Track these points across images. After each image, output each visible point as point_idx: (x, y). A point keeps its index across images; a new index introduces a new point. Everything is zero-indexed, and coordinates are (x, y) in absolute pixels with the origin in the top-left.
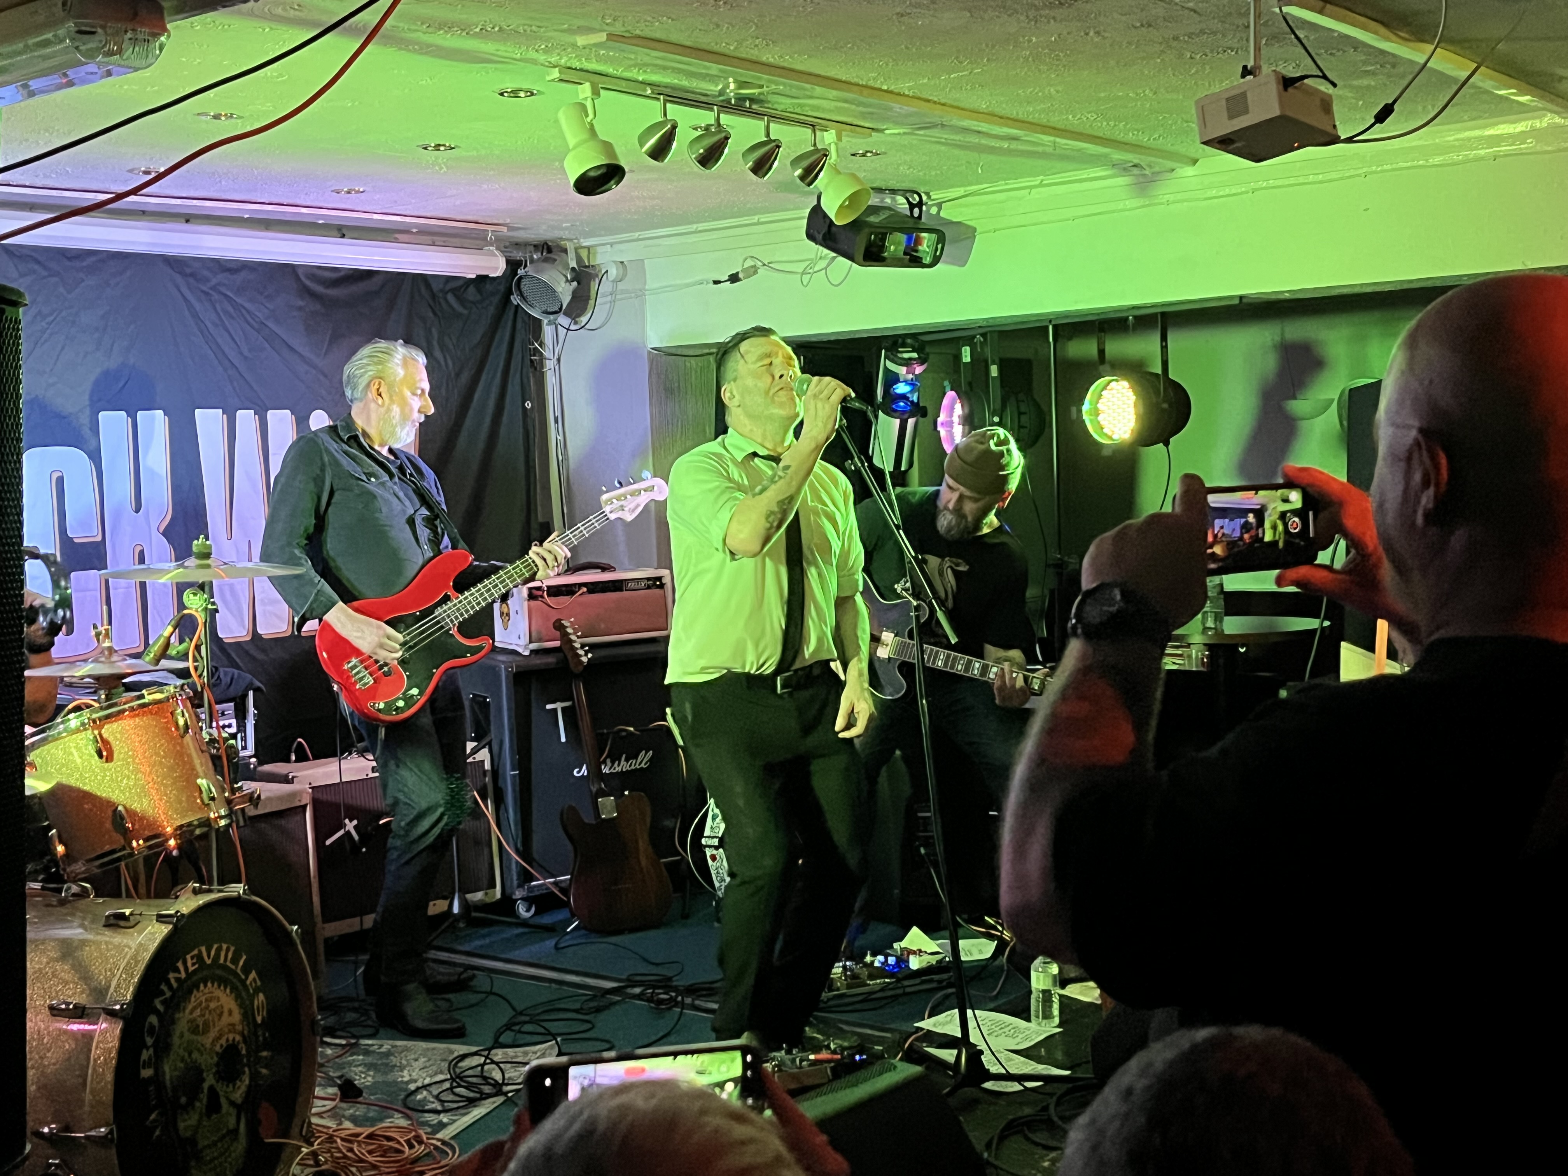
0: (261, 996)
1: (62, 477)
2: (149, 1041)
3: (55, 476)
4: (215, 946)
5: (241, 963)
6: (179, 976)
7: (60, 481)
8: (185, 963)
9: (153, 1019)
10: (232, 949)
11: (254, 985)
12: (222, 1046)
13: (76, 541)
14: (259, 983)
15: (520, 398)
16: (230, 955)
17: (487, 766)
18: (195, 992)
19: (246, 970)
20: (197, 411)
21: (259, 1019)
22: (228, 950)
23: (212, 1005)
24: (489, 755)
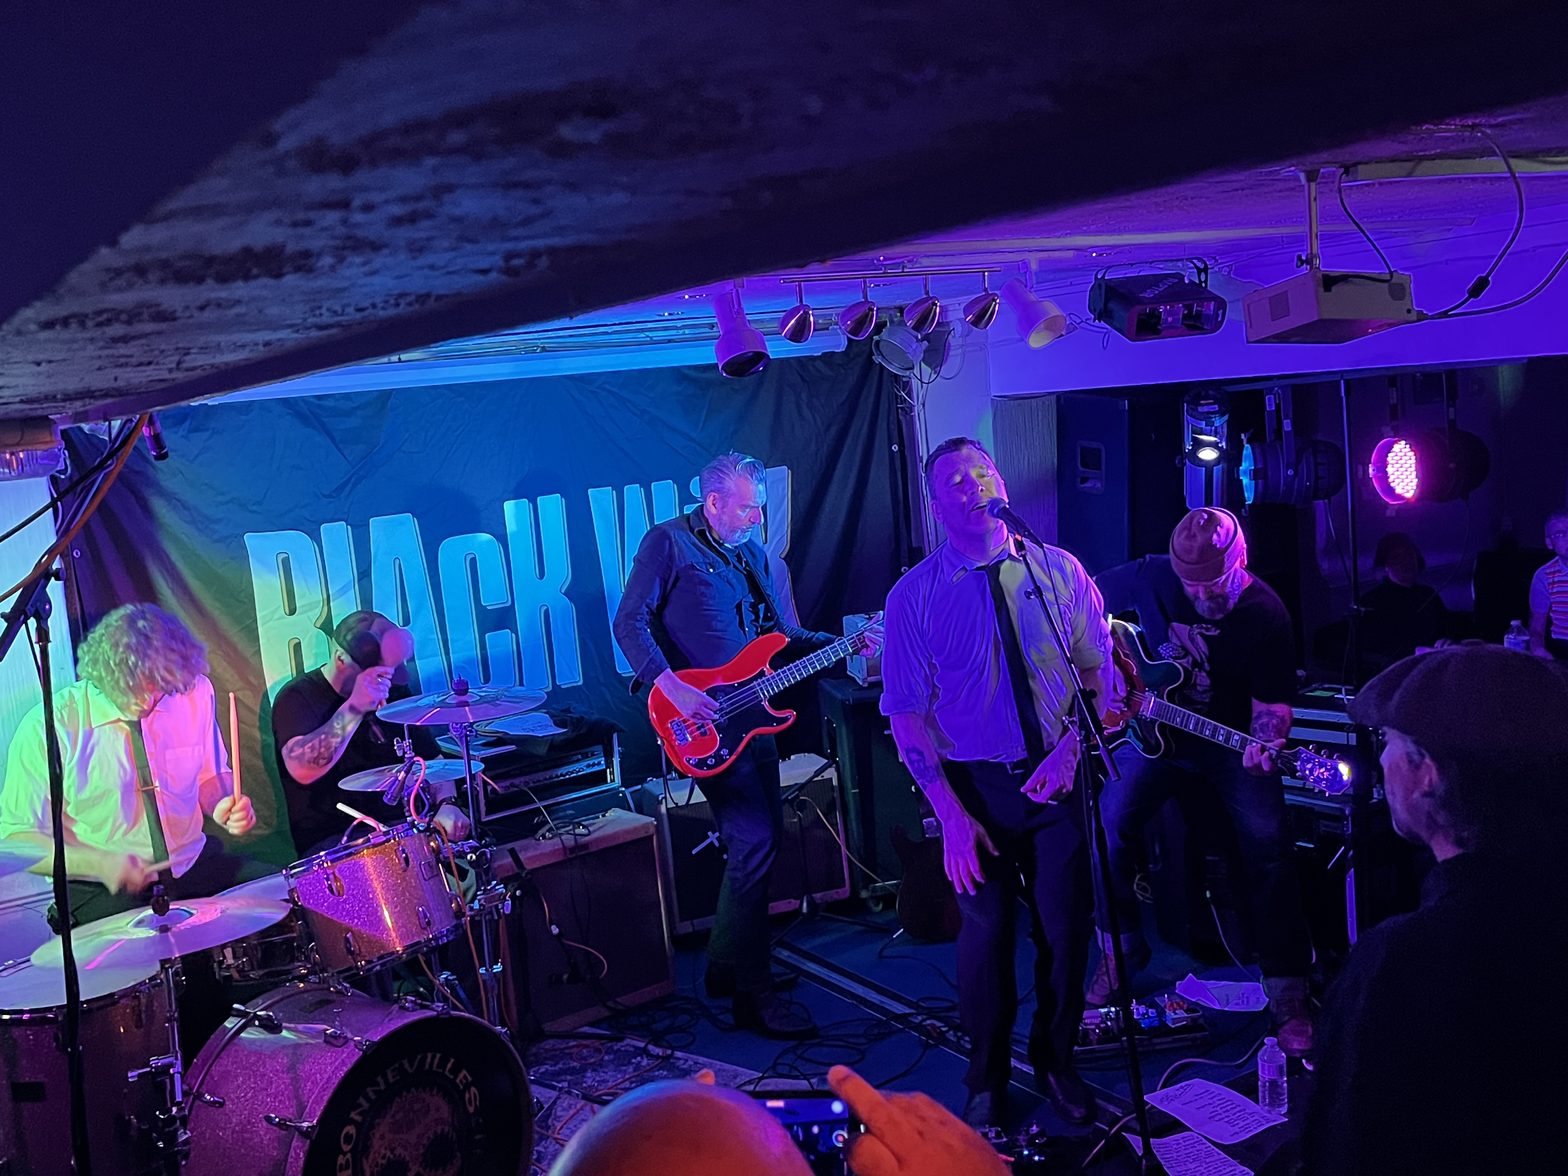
0: (473, 1090)
1: (475, 558)
2: (346, 1148)
3: (469, 558)
4: (419, 1057)
5: (449, 1066)
6: (377, 1088)
7: (473, 561)
8: (385, 1077)
9: (351, 1129)
10: (438, 1056)
11: (464, 1081)
12: (429, 1138)
13: (488, 608)
14: (470, 1079)
15: (886, 443)
16: (436, 1061)
17: (835, 782)
18: (397, 1099)
19: (455, 1071)
20: (590, 491)
21: (471, 1109)
22: (433, 1057)
23: (416, 1107)
24: (836, 774)
